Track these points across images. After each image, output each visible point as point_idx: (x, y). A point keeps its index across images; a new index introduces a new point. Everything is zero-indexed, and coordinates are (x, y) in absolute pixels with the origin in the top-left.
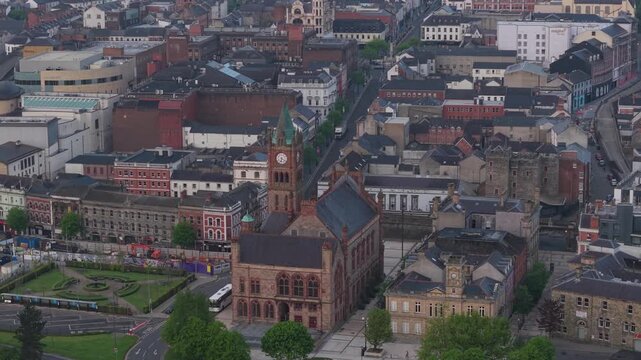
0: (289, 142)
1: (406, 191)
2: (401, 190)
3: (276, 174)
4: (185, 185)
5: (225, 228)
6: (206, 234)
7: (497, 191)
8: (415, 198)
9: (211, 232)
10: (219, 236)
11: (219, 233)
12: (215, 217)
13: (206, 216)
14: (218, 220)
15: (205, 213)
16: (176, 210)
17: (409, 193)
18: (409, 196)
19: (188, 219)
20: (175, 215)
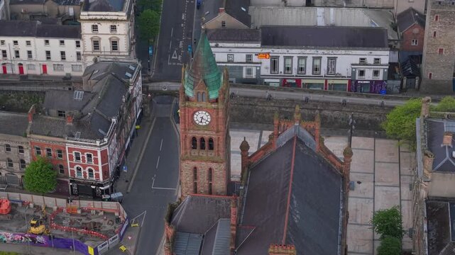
0: (213, 96)
1: (320, 52)
2: (313, 51)
3: (194, 139)
4: (16, 42)
5: (100, 165)
6: (73, 172)
7: (441, 51)
8: (332, 60)
9: (79, 169)
10: (91, 174)
11: (90, 171)
12: (83, 151)
13: (70, 150)
14: (89, 156)
15: (68, 146)
16: (24, 140)
17: (324, 54)
18: (325, 59)
19: (44, 152)
20: (25, 146)
